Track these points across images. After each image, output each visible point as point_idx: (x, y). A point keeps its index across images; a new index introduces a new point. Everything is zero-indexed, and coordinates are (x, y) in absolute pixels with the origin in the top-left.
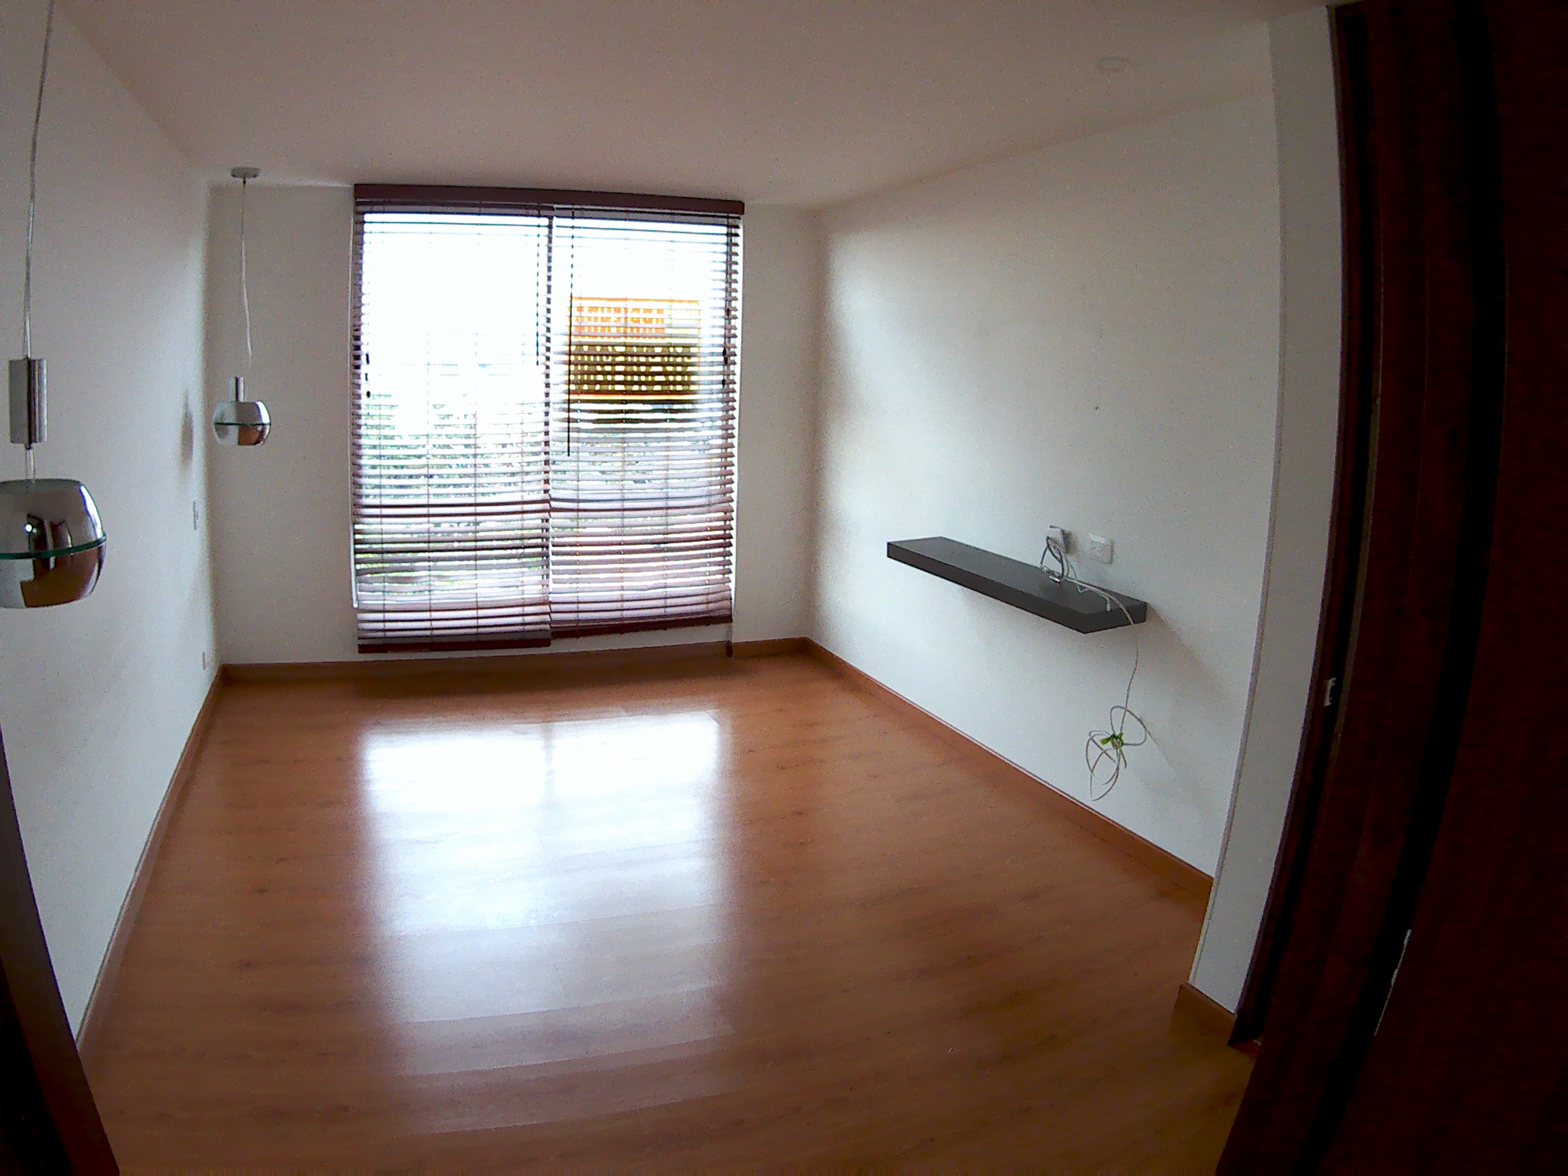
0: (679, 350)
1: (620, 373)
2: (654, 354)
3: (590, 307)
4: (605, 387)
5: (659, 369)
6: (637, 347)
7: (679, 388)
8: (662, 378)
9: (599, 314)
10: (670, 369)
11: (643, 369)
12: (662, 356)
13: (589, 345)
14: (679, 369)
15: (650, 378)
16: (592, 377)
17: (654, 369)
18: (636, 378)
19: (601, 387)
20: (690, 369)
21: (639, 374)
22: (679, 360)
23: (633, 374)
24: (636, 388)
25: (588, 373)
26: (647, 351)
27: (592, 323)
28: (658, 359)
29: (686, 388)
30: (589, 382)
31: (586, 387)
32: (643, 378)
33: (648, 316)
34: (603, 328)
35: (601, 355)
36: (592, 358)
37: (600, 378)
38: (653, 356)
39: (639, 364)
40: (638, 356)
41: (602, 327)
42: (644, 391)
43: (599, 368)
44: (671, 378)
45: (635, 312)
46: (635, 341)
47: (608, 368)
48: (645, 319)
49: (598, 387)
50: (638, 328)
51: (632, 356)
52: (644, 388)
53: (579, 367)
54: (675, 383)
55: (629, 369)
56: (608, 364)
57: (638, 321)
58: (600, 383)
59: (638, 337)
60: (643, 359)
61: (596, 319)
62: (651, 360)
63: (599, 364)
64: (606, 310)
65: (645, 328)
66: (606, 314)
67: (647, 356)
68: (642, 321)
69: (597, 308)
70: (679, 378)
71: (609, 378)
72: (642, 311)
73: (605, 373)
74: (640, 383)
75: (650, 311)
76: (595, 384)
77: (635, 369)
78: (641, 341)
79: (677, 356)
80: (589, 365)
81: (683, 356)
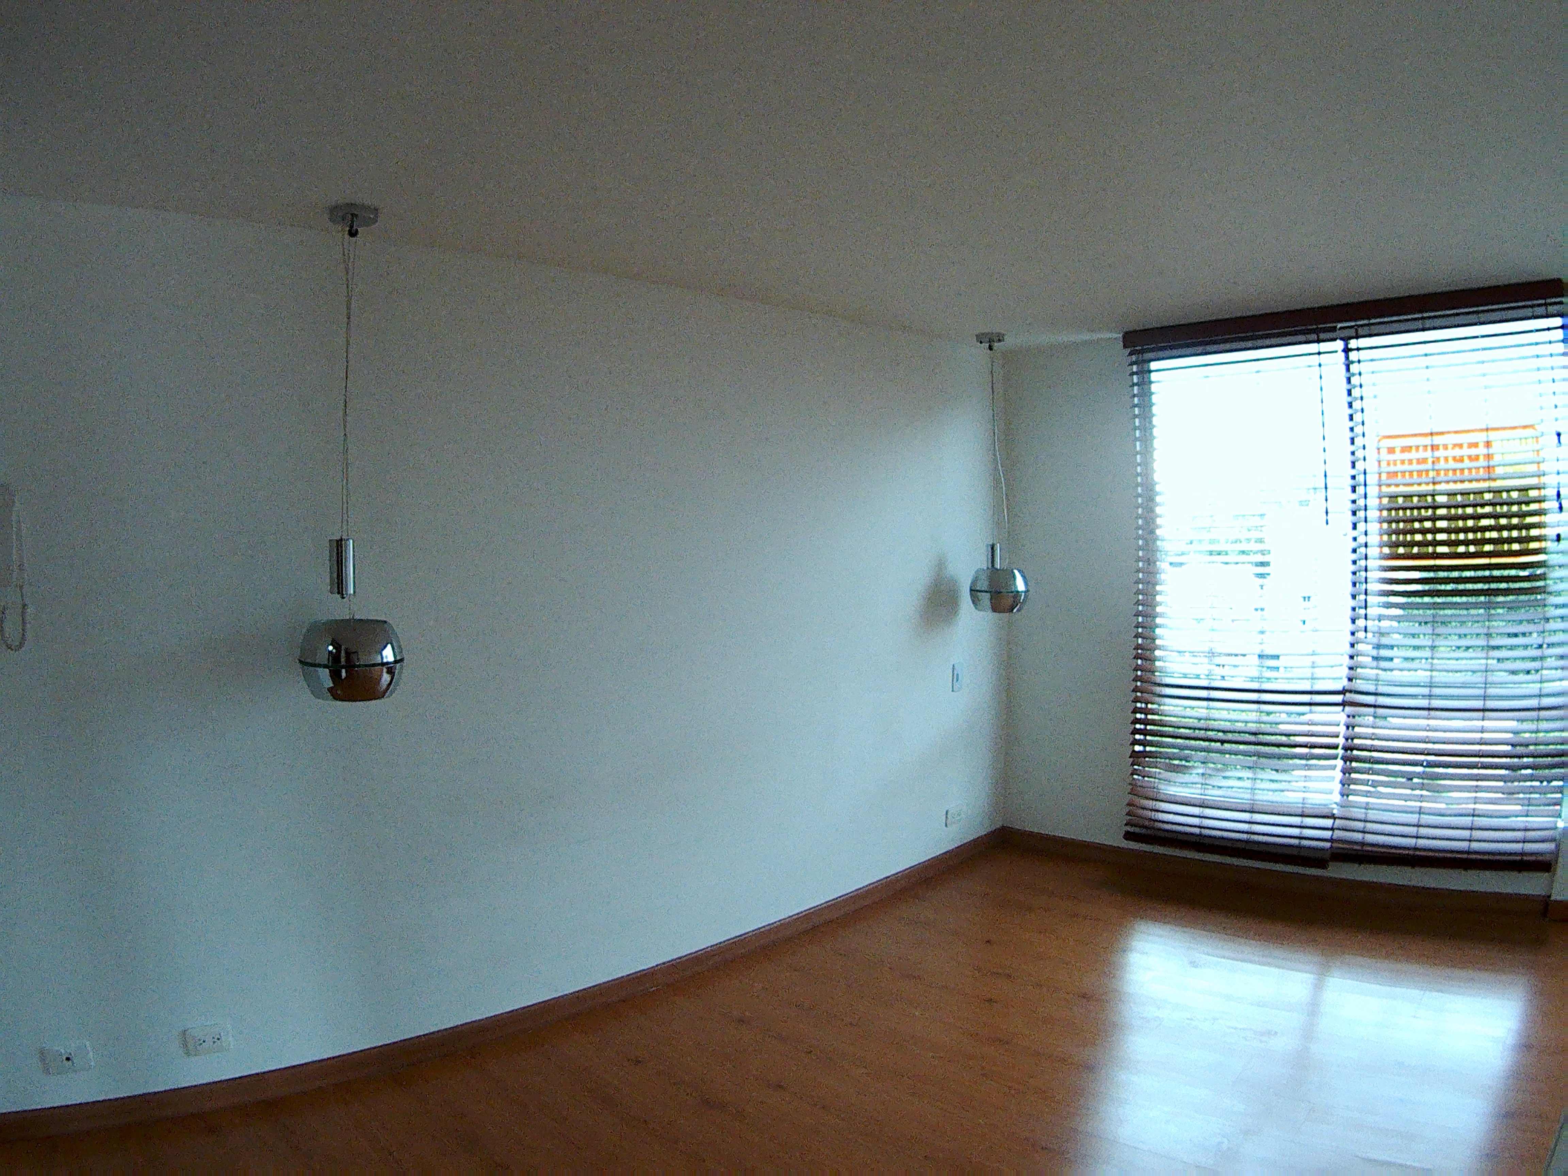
0: (1515, 495)
1: (1441, 531)
2: (1483, 502)
3: (1402, 448)
4: (1424, 550)
5: (1492, 522)
6: (1462, 494)
7: (1516, 547)
8: (1494, 535)
9: (1413, 455)
10: (1503, 521)
11: (1470, 523)
12: (1494, 505)
13: (1404, 497)
14: (1515, 521)
15: (1479, 535)
16: (1409, 537)
17: (1484, 522)
18: (1462, 536)
19: (1419, 550)
20: (1529, 520)
21: (1466, 530)
22: (1515, 508)
23: (1458, 531)
24: (1461, 549)
25: (1405, 532)
26: (1474, 499)
27: (1406, 467)
28: (1488, 509)
29: (1524, 546)
30: (1405, 544)
31: (1401, 550)
32: (1471, 536)
33: (1473, 452)
34: (1420, 473)
35: (1419, 508)
36: (1408, 512)
37: (1418, 537)
38: (1482, 506)
39: (1465, 518)
40: (1464, 506)
41: (1418, 471)
42: (1473, 553)
43: (1417, 525)
44: (1505, 534)
45: (1457, 449)
46: (1459, 486)
47: (1428, 524)
48: (1470, 457)
49: (1415, 550)
50: (1462, 470)
51: (1456, 507)
52: (1472, 549)
53: (1394, 525)
54: (1510, 541)
55: (1453, 525)
56: (1427, 519)
57: (1461, 460)
58: (1419, 544)
59: (1462, 481)
60: (1469, 510)
61: (1410, 462)
62: (1480, 510)
63: (1416, 520)
64: (1421, 449)
65: (1470, 469)
66: (1421, 454)
67: (1475, 506)
68: (1466, 458)
69: (1411, 447)
70: (1515, 534)
71: (1429, 537)
72: (1465, 446)
73: (1424, 532)
74: (1466, 543)
75: (1475, 445)
76: (1413, 547)
77: (1460, 523)
78: (1467, 486)
79: (1513, 504)
80: (1404, 521)
81: (1519, 503)
